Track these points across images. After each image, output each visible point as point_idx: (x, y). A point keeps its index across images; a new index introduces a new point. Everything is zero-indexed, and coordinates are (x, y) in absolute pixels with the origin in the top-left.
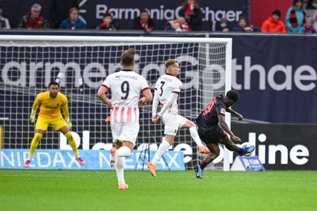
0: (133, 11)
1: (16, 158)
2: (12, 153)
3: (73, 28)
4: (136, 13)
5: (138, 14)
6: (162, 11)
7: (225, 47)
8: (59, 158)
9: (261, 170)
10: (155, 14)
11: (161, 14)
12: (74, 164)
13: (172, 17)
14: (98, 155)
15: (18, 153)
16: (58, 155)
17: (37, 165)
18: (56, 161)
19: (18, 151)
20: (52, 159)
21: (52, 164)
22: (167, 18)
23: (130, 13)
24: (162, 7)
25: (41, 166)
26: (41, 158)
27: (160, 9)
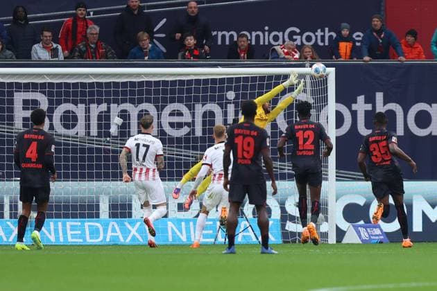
0: (227, 35)
1: (56, 230)
2: (52, 224)
3: (146, 58)
4: (231, 37)
5: (235, 39)
6: (267, 33)
7: (326, 79)
8: (114, 230)
9: (381, 242)
10: (258, 37)
11: (266, 38)
12: (134, 238)
13: (280, 41)
14: (167, 225)
15: (60, 224)
16: (113, 225)
17: (85, 240)
18: (110, 233)
19: (60, 222)
20: (105, 231)
21: (105, 238)
22: (273, 43)
23: (223, 37)
24: (267, 28)
25: (89, 241)
26: (89, 229)
27: (263, 32)
